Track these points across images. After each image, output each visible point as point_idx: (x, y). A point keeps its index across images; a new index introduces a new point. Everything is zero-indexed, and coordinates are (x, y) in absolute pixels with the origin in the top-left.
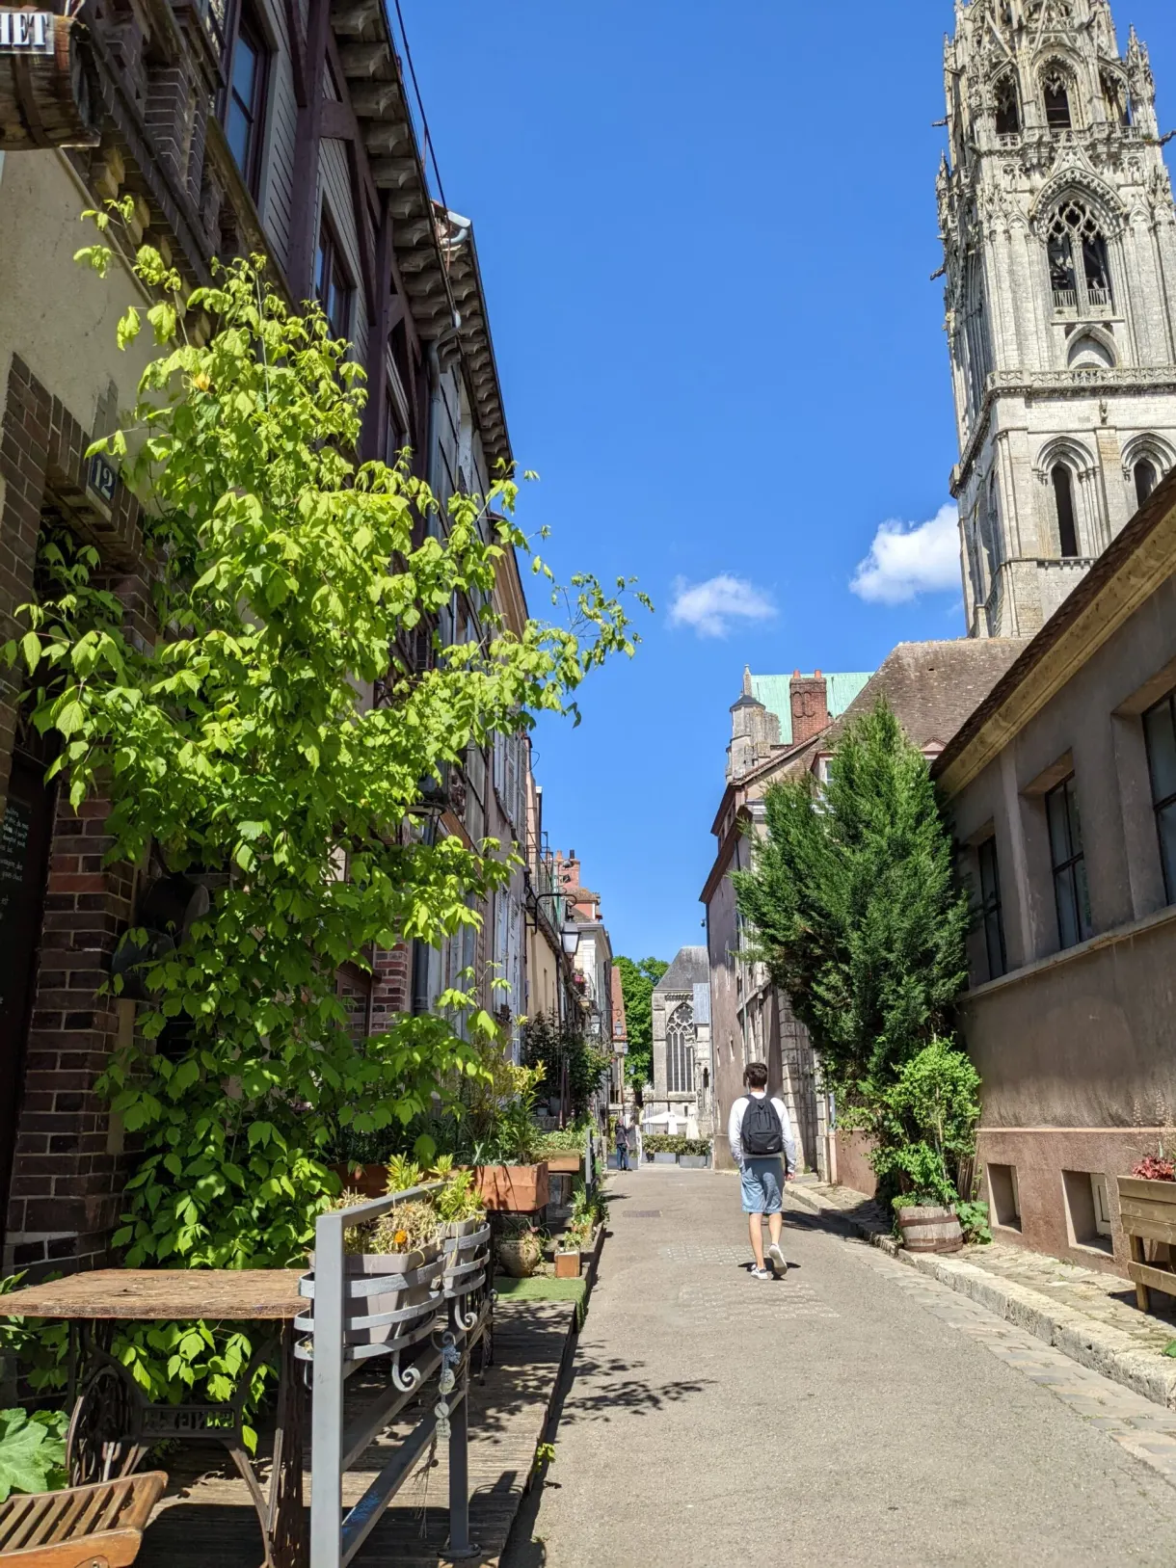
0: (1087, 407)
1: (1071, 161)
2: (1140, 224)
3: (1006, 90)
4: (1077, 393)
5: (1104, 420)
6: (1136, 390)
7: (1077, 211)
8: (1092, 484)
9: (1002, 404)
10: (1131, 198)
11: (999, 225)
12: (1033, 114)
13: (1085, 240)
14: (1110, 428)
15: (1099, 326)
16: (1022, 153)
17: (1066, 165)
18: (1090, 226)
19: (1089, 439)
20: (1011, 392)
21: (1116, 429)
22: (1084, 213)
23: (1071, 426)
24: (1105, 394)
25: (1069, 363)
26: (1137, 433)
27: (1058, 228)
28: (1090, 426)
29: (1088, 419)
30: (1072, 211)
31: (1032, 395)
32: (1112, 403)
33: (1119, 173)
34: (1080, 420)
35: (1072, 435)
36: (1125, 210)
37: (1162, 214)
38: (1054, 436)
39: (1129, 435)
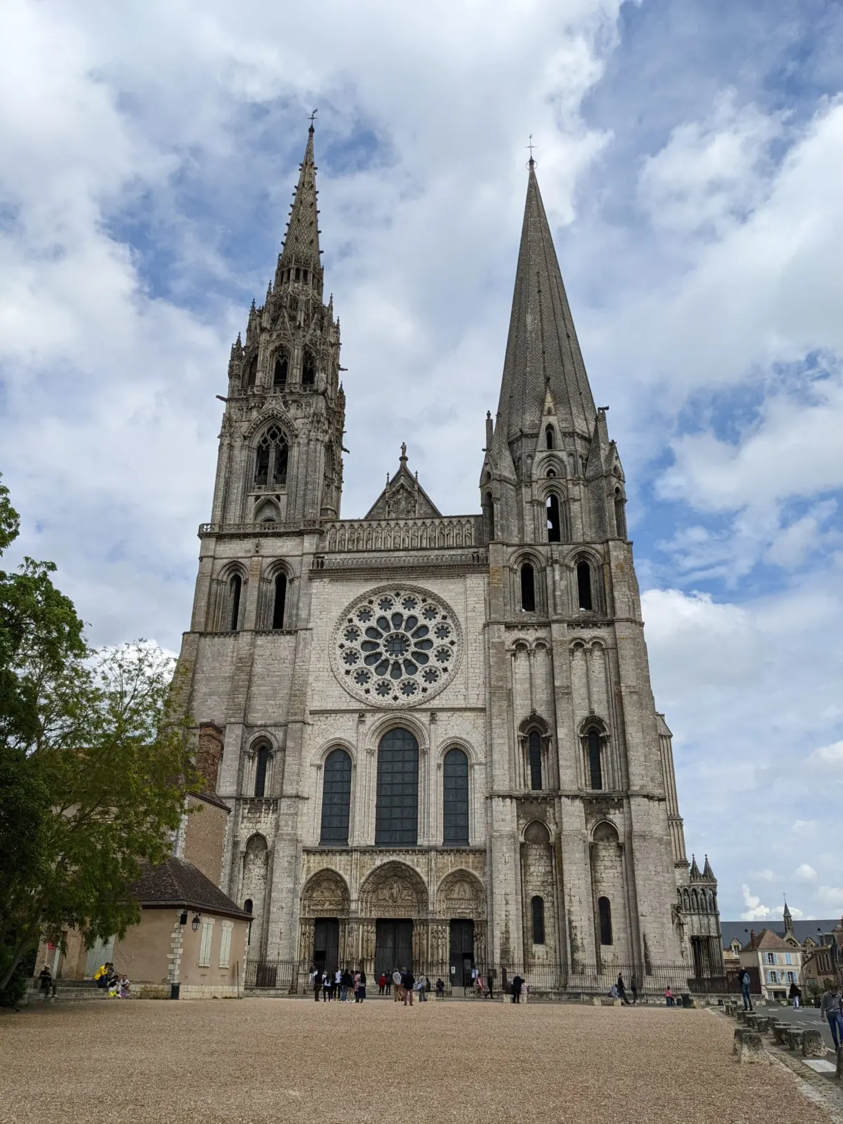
0: (249, 544)
1: (273, 406)
2: (304, 440)
4: (245, 536)
5: (257, 552)
7: (277, 432)
10: (300, 425)
13: (277, 446)
14: (259, 556)
15: (274, 497)
16: (249, 399)
17: (270, 406)
18: (282, 440)
19: (248, 562)
20: (208, 536)
21: (263, 557)
22: (280, 433)
23: (239, 555)
24: (261, 537)
25: (255, 518)
26: (275, 559)
27: (265, 441)
28: (249, 555)
29: (250, 551)
30: (274, 432)
31: (220, 537)
32: (263, 541)
33: (299, 410)
34: (246, 551)
35: (240, 560)
36: (296, 432)
37: (314, 435)
38: (230, 560)
39: (270, 560)
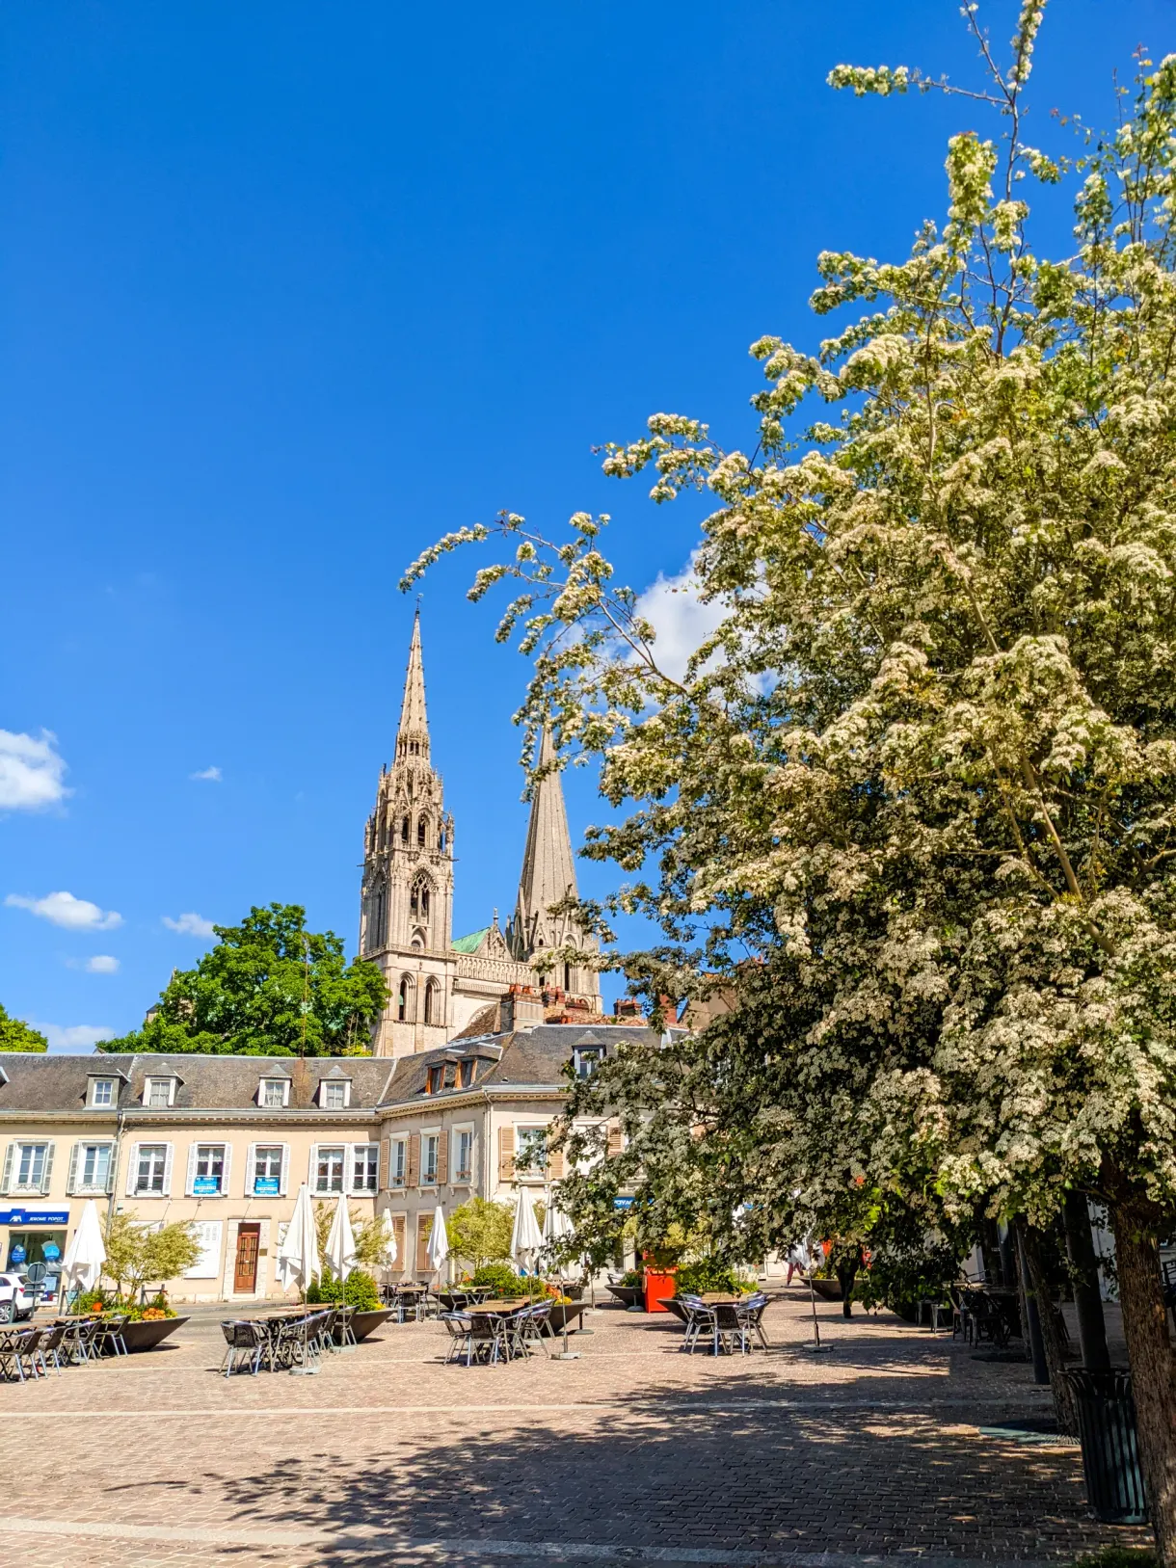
0: (416, 962)
1: (424, 861)
2: (442, 891)
3: (407, 821)
4: (414, 956)
5: (421, 968)
6: (432, 959)
8: (413, 991)
9: (390, 956)
10: (441, 880)
11: (397, 882)
12: (414, 836)
13: (423, 891)
14: (422, 971)
15: (423, 928)
16: (409, 853)
18: (425, 887)
19: (414, 974)
20: (394, 952)
21: (424, 972)
23: (410, 968)
24: (422, 958)
25: (411, 940)
26: (430, 975)
27: (415, 885)
28: (416, 969)
29: (416, 967)
31: (400, 954)
32: (426, 962)
33: (438, 869)
34: (414, 966)
35: (410, 972)
36: (437, 885)
37: (450, 890)
38: (404, 971)
39: (427, 975)
